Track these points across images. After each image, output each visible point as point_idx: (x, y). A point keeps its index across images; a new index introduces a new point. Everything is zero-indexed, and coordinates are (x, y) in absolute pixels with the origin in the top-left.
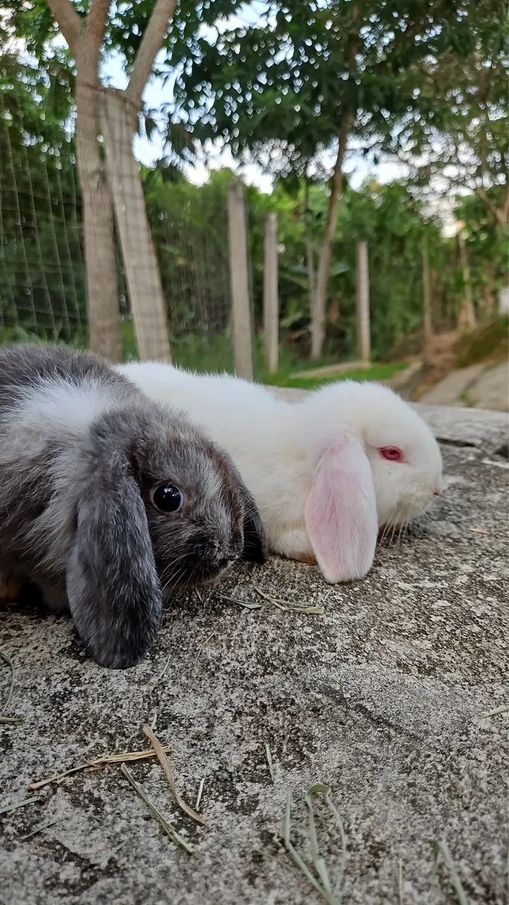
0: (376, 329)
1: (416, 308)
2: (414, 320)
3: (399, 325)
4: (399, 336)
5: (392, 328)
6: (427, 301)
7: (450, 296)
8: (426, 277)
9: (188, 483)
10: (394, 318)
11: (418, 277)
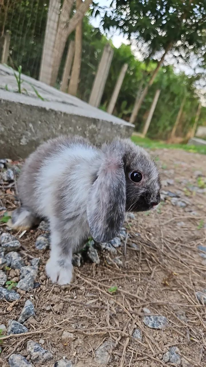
0: (153, 125)
1: (172, 124)
2: (169, 128)
3: (162, 127)
4: (160, 131)
5: (159, 127)
6: (177, 122)
7: (187, 125)
8: (179, 114)
9: (146, 172)
10: (160, 124)
11: (176, 112)
